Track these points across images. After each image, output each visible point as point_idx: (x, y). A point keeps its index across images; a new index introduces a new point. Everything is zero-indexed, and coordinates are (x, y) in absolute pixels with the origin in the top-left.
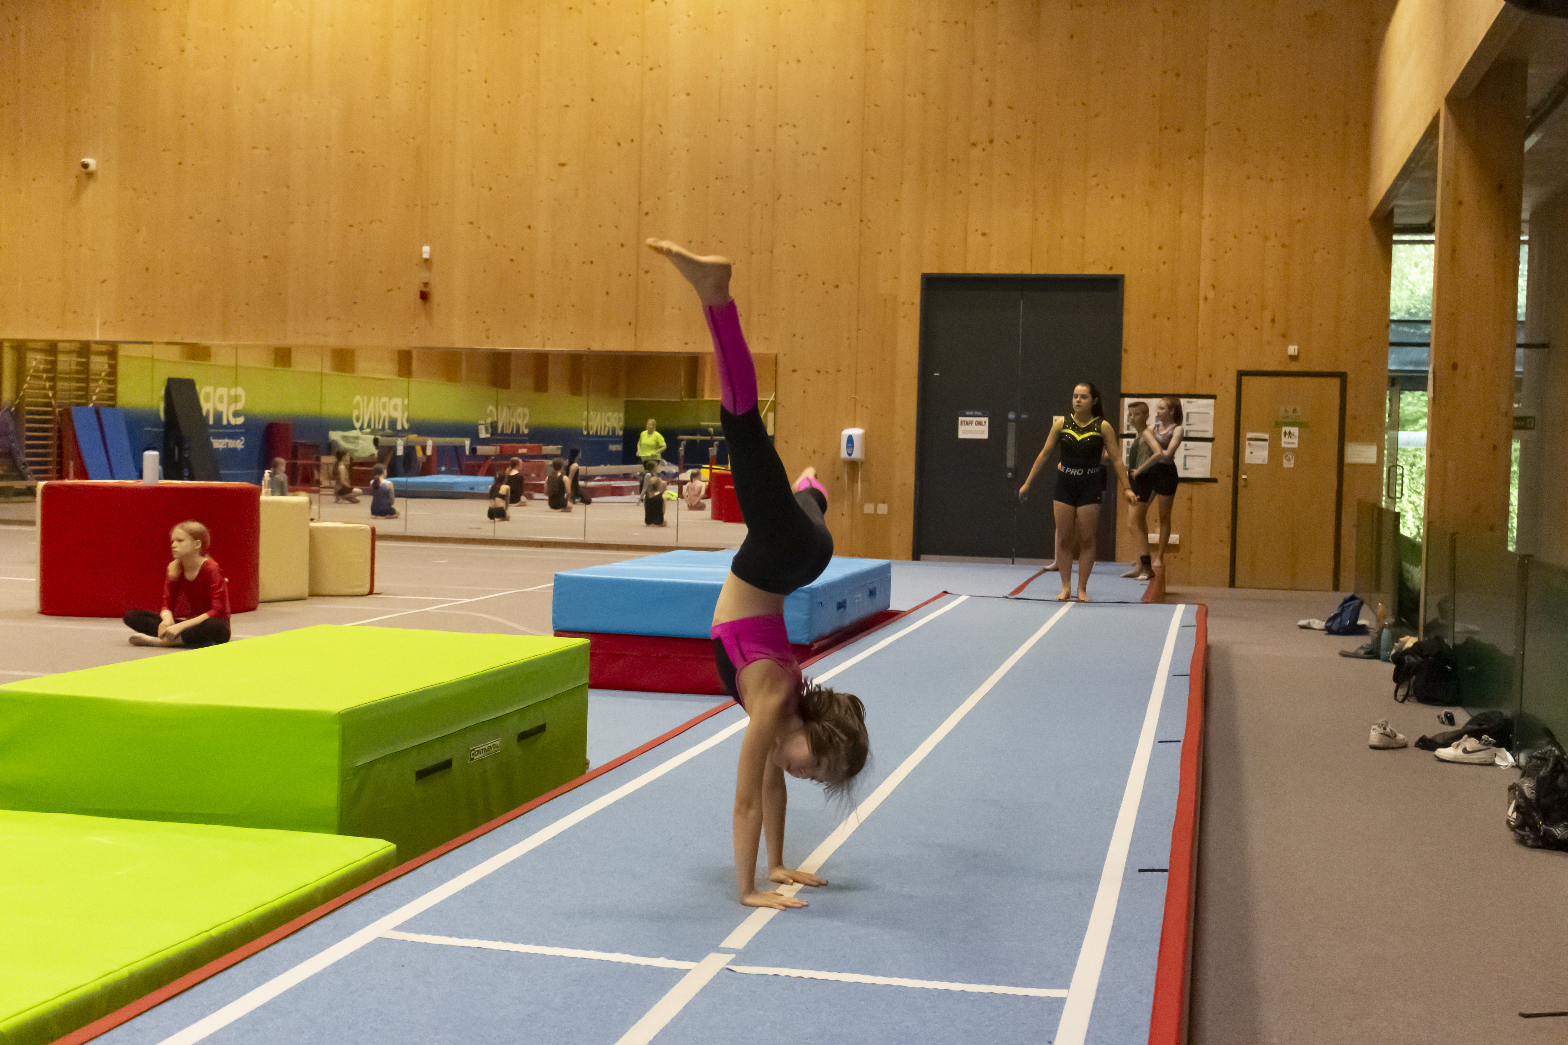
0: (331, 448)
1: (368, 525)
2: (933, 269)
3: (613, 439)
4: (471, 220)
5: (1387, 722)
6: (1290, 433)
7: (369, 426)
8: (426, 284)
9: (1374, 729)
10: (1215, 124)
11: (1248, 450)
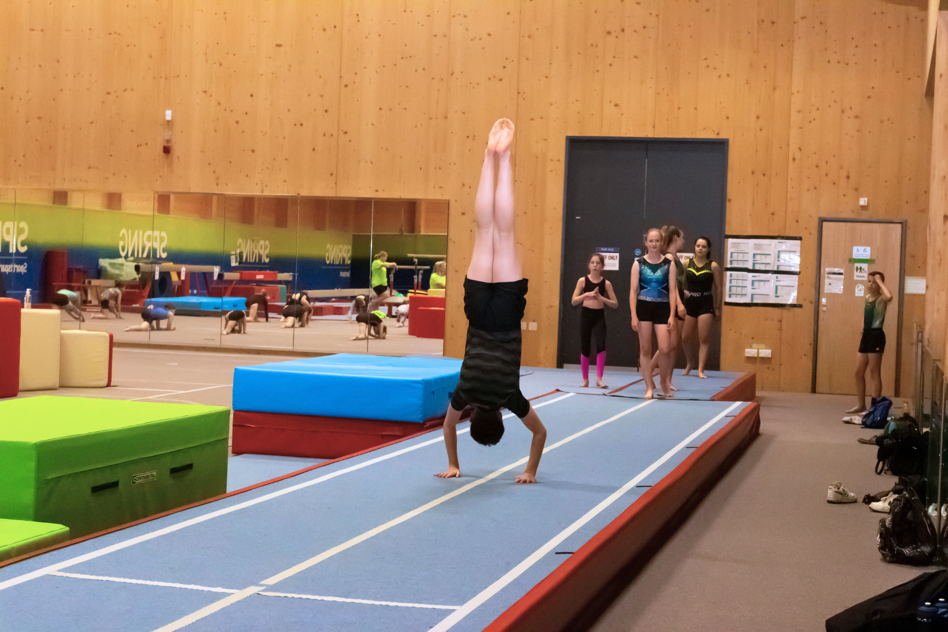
0: (100, 273)
1: (107, 332)
2: (575, 133)
3: (343, 267)
4: (205, 90)
5: (841, 484)
6: (861, 268)
7: (133, 255)
8: (168, 141)
9: (830, 488)
10: (803, 18)
11: (827, 281)
